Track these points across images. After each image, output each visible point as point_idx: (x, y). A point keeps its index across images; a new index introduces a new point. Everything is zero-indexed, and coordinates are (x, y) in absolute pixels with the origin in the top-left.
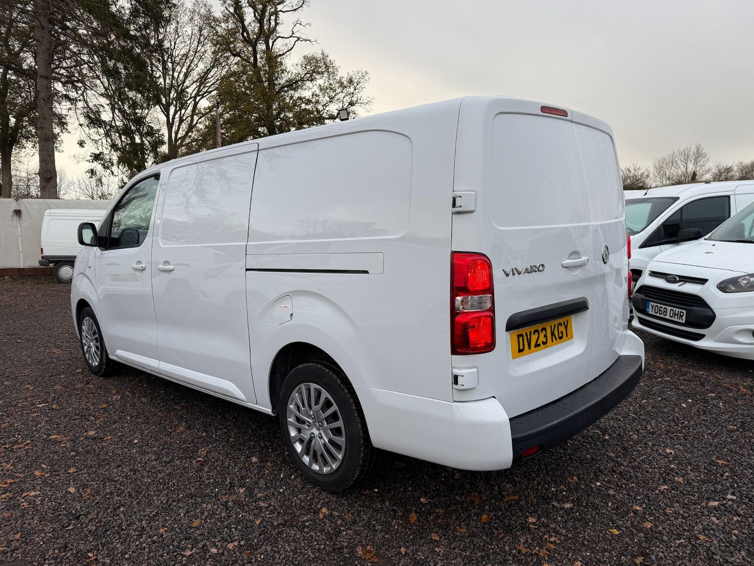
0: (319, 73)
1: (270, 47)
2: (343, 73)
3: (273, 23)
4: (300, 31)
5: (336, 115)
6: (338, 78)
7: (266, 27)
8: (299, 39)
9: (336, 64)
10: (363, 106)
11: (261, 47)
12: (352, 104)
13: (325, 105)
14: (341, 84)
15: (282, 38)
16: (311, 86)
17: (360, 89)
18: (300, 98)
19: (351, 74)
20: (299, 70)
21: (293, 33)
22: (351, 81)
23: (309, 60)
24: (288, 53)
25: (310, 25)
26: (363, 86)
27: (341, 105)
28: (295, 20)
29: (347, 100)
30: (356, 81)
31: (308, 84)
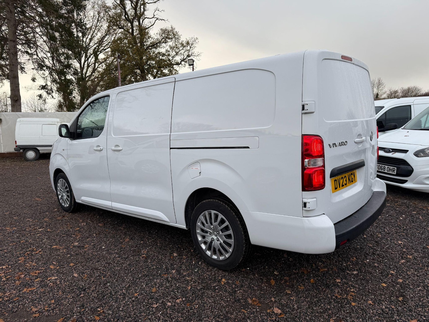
0: (169, 38)
1: (141, 24)
2: (183, 39)
3: (142, 10)
4: (158, 15)
5: (180, 63)
6: (180, 41)
7: (138, 12)
8: (157, 19)
9: (180, 34)
10: (195, 57)
11: (136, 23)
12: (189, 56)
13: (173, 57)
14: (182, 45)
15: (148, 18)
16: (165, 46)
17: (193, 48)
18: (159, 53)
19: (188, 39)
20: (159, 37)
21: (154, 16)
22: (188, 43)
23: (164, 31)
24: (152, 27)
25: (164, 11)
26: (195, 46)
27: (182, 57)
28: (155, 8)
29: (186, 54)
30: (191, 43)
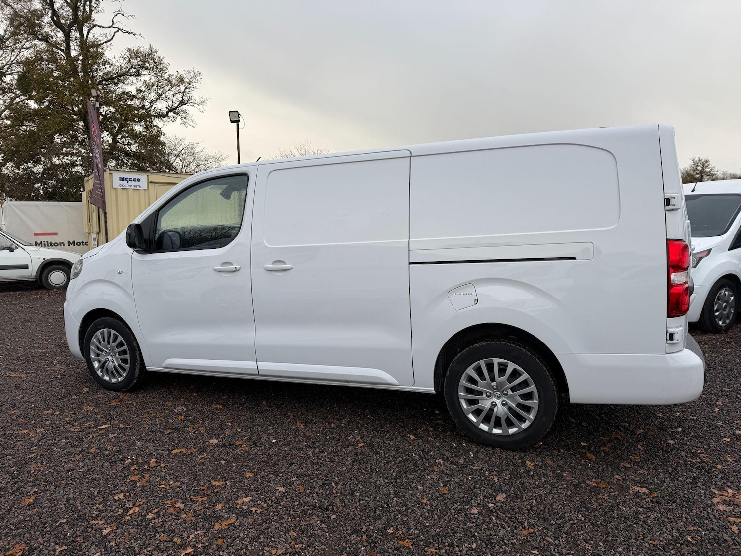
0: (147, 68)
1: (85, 36)
2: (173, 71)
3: (88, 9)
4: (120, 22)
5: (165, 113)
6: (166, 76)
7: (80, 13)
8: (119, 29)
9: (166, 61)
10: (195, 105)
11: (75, 34)
12: (182, 103)
13: (151, 103)
14: (170, 81)
15: (100, 27)
16: (135, 81)
17: (192, 89)
18: (124, 93)
19: (182, 73)
20: (123, 63)
21: (113, 24)
22: (181, 80)
23: (135, 54)
24: (108, 43)
25: (133, 16)
26: (195, 86)
27: (170, 103)
28: (116, 9)
29: (179, 97)
30: (187, 80)
31: (133, 79)
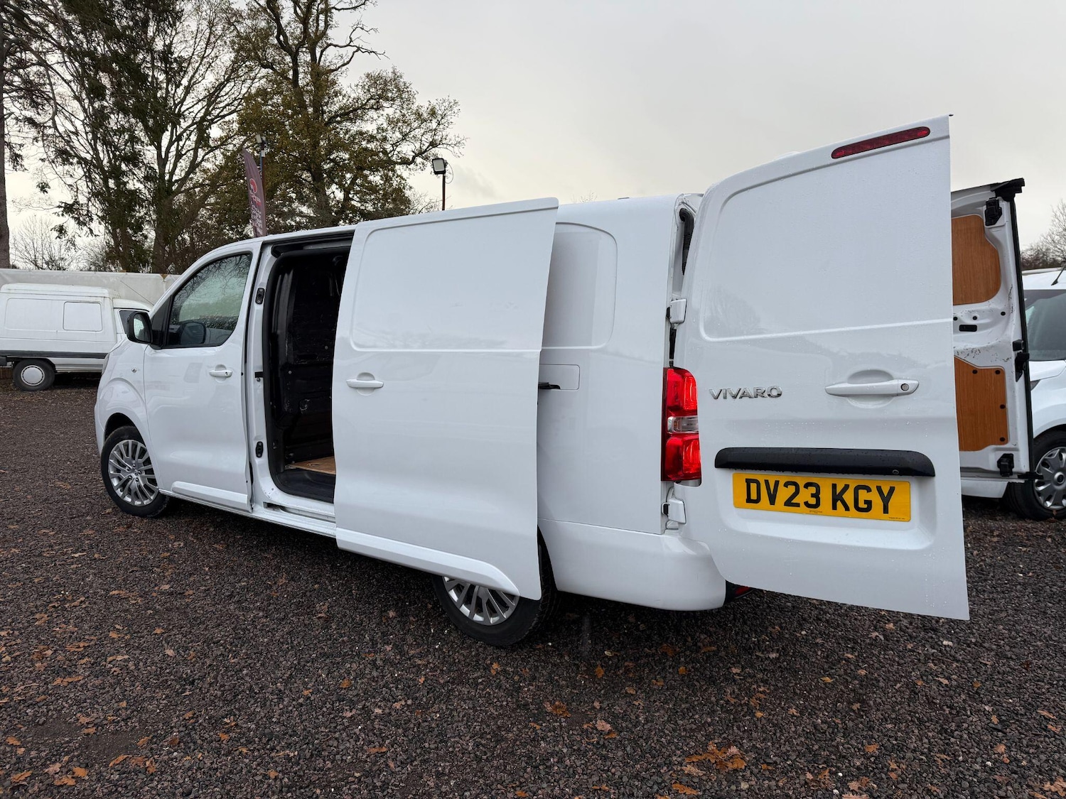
0: (387, 99)
1: (318, 59)
2: (422, 102)
3: (322, 24)
4: (361, 39)
5: (411, 159)
6: (414, 107)
7: (312, 30)
8: (359, 49)
9: (413, 88)
10: (450, 148)
11: (305, 57)
12: (433, 144)
13: (395, 145)
14: (419, 115)
15: (335, 46)
16: (375, 117)
17: (446, 125)
18: (360, 133)
19: (434, 102)
20: (360, 93)
21: (351, 41)
22: (433, 113)
23: (374, 80)
24: (344, 68)
25: (376, 30)
26: (451, 120)
27: (418, 145)
28: (355, 22)
29: (428, 138)
30: (440, 112)
31: (372, 113)
